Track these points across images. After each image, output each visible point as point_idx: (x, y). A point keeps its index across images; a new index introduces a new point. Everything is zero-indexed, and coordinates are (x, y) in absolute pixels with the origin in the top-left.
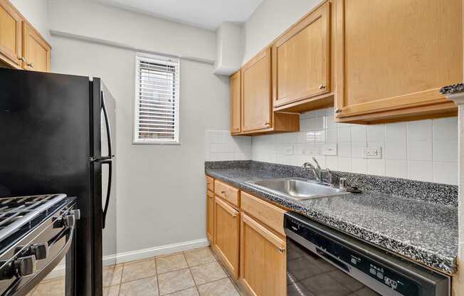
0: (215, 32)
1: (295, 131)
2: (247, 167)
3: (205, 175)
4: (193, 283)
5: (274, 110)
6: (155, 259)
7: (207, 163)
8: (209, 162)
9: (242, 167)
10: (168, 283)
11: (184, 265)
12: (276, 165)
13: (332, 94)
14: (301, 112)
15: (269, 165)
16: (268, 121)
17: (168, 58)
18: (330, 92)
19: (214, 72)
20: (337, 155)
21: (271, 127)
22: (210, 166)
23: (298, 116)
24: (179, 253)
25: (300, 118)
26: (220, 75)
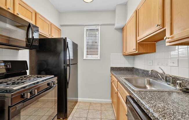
0: (114, 11)
1: (153, 53)
2: (131, 70)
3: (110, 73)
4: (100, 117)
5: (138, 42)
6: (90, 103)
7: (111, 68)
8: (112, 67)
9: (129, 71)
10: (91, 114)
11: (99, 109)
12: (144, 70)
13: (164, 29)
14: (156, 41)
15: (141, 70)
16: (135, 48)
17: (95, 26)
18: (163, 28)
19: (114, 28)
20: (178, 66)
21: (136, 51)
22: (113, 69)
23: (155, 44)
24: (99, 103)
25: (156, 45)
26: (117, 29)
